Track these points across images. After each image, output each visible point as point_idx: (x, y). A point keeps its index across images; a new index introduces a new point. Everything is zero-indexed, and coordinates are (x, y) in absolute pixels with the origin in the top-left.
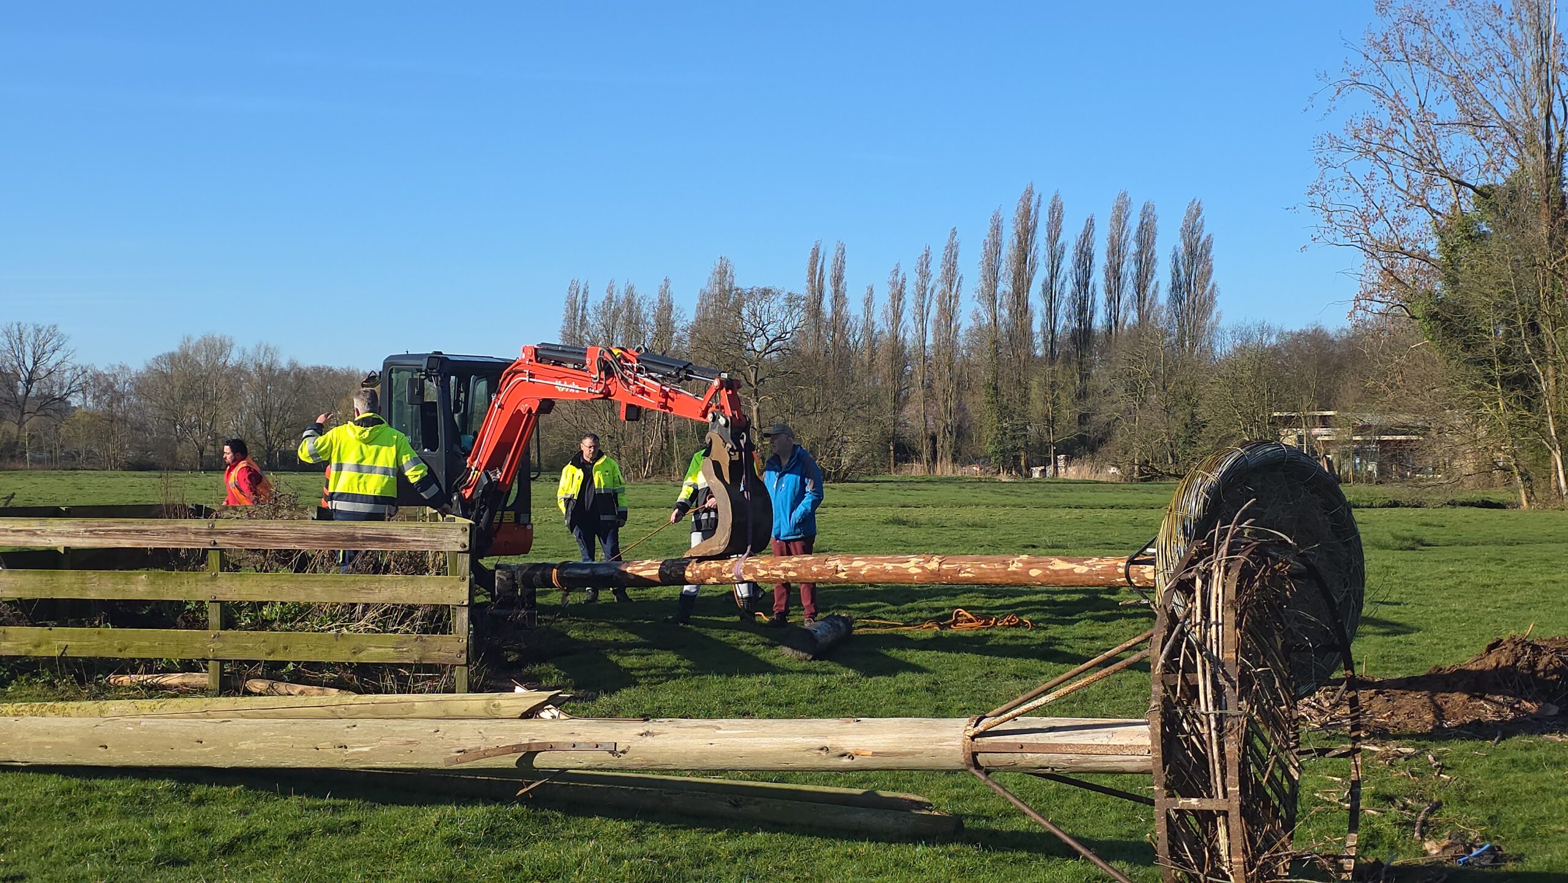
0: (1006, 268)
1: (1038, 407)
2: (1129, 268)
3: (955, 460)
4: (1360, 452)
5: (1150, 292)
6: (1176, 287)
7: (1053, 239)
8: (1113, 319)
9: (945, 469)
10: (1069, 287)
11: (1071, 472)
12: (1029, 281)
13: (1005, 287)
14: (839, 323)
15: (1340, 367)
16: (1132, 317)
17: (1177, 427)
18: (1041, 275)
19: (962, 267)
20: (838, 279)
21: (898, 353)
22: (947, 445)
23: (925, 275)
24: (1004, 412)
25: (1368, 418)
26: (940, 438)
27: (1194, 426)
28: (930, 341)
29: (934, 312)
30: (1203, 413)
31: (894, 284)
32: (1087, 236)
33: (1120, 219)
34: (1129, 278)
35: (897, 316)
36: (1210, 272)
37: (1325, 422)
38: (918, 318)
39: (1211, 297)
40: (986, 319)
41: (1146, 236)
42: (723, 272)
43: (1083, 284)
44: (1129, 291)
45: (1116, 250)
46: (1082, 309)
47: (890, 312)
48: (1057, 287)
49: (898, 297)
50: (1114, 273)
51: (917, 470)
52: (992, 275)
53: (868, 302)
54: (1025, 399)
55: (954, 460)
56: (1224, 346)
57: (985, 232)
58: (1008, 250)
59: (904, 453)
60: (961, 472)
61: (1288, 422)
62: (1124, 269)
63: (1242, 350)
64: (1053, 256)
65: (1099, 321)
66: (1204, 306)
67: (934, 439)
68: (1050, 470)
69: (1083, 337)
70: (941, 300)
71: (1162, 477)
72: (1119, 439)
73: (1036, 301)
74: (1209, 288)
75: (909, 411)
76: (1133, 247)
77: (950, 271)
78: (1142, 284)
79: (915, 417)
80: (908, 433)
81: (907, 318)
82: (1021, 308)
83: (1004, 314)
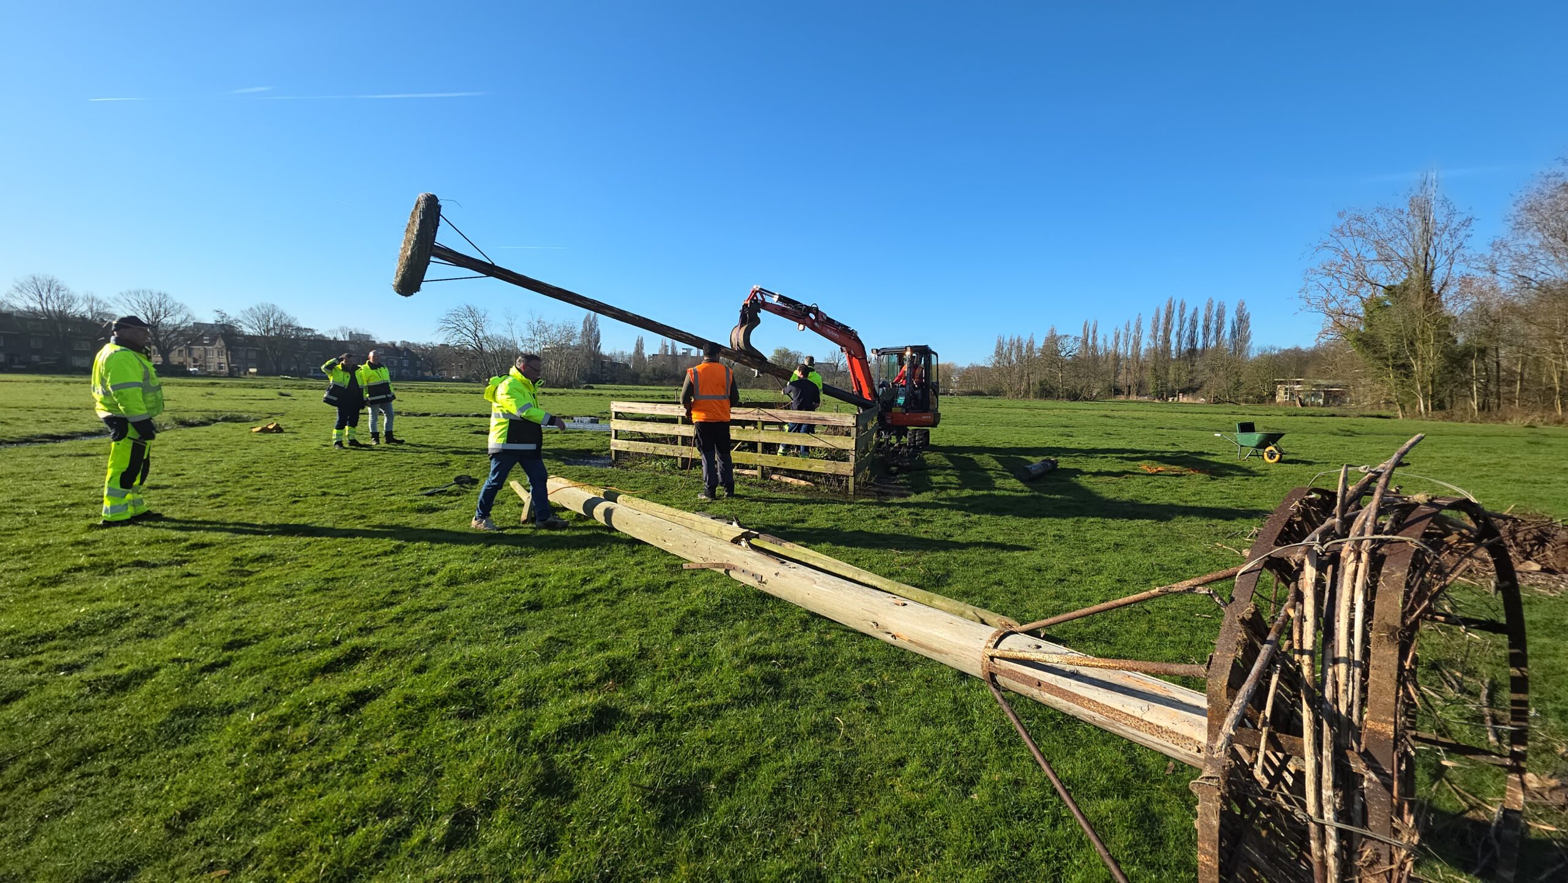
0: (1161, 327)
1: (1171, 377)
2: (1213, 326)
4: (1316, 395)
5: (1222, 334)
6: (1233, 333)
7: (1181, 316)
8: (1205, 345)
9: (1133, 397)
10: (1187, 333)
11: (1184, 399)
12: (1171, 330)
13: (1160, 333)
14: (1094, 347)
15: (1307, 362)
16: (1214, 343)
17: (1230, 384)
18: (1176, 329)
19: (1143, 326)
20: (1094, 332)
21: (1117, 358)
22: (1135, 389)
23: (1128, 330)
24: (1157, 378)
25: (1321, 382)
26: (1132, 387)
27: (1239, 384)
28: (1129, 353)
29: (1131, 342)
30: (1243, 379)
31: (1116, 333)
32: (1195, 314)
33: (1209, 308)
34: (1213, 329)
35: (1117, 344)
36: (1248, 326)
37: (1298, 383)
38: (1125, 345)
39: (1249, 336)
40: (1153, 345)
41: (1220, 315)
42: (1052, 330)
43: (1193, 332)
44: (1213, 334)
45: (1207, 320)
46: (1193, 340)
47: (1114, 343)
48: (1182, 333)
49: (1117, 337)
50: (1207, 328)
51: (1122, 398)
52: (1156, 329)
53: (1105, 339)
54: (1167, 373)
55: (1137, 395)
56: (1254, 354)
57: (1153, 314)
58: (1162, 320)
59: (1118, 391)
60: (1141, 399)
61: (1281, 383)
62: (1211, 326)
63: (1262, 356)
64: (1181, 321)
65: (1199, 346)
66: (1246, 339)
67: (1129, 387)
68: (1176, 399)
69: (1192, 351)
70: (1134, 338)
72: (1205, 388)
73: (1173, 339)
74: (1248, 332)
75: (1120, 377)
76: (1215, 318)
77: (1138, 328)
78: (1218, 331)
79: (1122, 379)
80: (1119, 385)
81: (1121, 345)
82: (1167, 341)
83: (1160, 343)
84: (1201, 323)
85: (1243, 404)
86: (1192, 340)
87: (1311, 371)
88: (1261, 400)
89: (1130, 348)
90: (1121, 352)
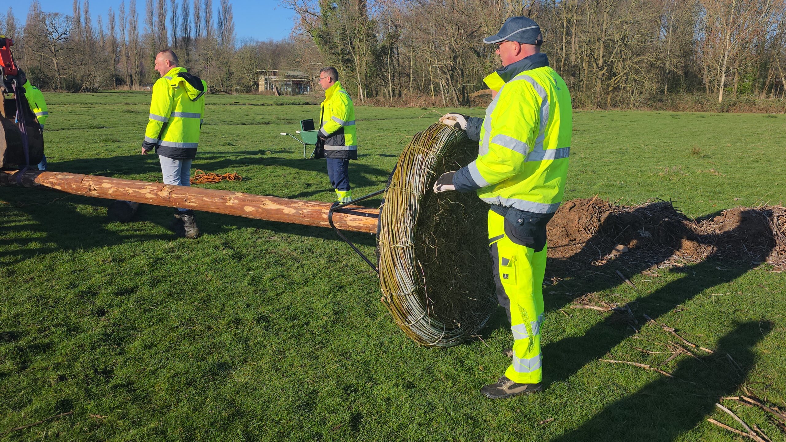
0: (156, 12)
2: (202, 15)
4: (287, 85)
5: (211, 23)
6: (220, 23)
8: (198, 34)
9: (136, 88)
10: (181, 21)
12: (165, 16)
13: (156, 19)
14: (88, 30)
15: (278, 54)
16: (205, 33)
17: (223, 74)
18: (170, 15)
20: (87, 12)
21: (114, 43)
22: (137, 79)
23: (123, 12)
25: (289, 73)
26: (134, 76)
27: (229, 74)
28: (127, 39)
29: (128, 27)
30: (233, 69)
31: (110, 15)
34: (203, 18)
35: (113, 28)
36: (232, 18)
37: (275, 74)
38: (121, 29)
39: (233, 27)
40: (150, 31)
42: (35, 6)
43: (186, 20)
44: (203, 24)
45: (197, 8)
47: (110, 26)
48: (176, 20)
49: (113, 20)
50: (197, 16)
51: (125, 88)
52: (150, 14)
53: (100, 22)
55: (140, 85)
56: (238, 46)
58: (156, 4)
59: (120, 81)
61: (262, 73)
62: (200, 15)
63: (245, 47)
64: (174, 7)
65: (193, 35)
66: (230, 31)
67: (131, 76)
69: (187, 40)
70: (131, 23)
71: (219, 92)
74: (232, 24)
75: (120, 66)
76: (203, 7)
77: (133, 11)
78: (207, 22)
79: (123, 68)
80: (120, 74)
81: (117, 29)
82: (162, 27)
83: (156, 29)
84: (192, 11)
85: (235, 94)
86: (186, 29)
87: (283, 62)
88: (248, 90)
89: (127, 33)
90: (119, 38)
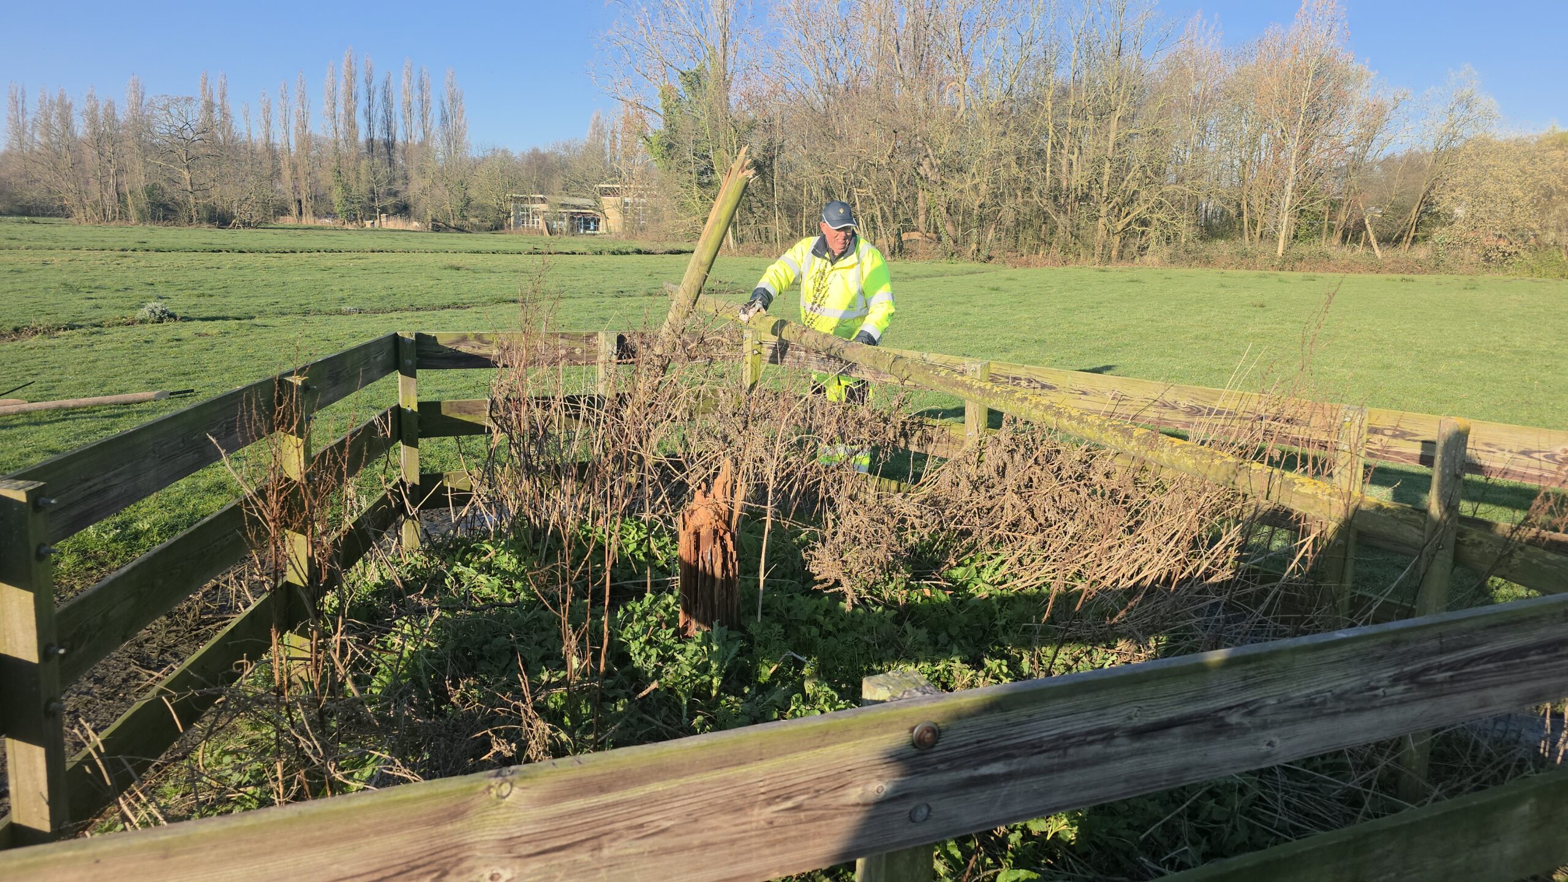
0: (341, 99)
1: (365, 185)
2: (415, 106)
3: (315, 214)
5: (429, 118)
6: (444, 119)
7: (368, 82)
8: (408, 136)
9: (308, 220)
10: (380, 113)
11: (390, 224)
12: (355, 106)
13: (341, 110)
14: (226, 126)
15: (550, 171)
16: (420, 135)
17: (455, 201)
20: (223, 96)
21: (270, 148)
22: (309, 206)
23: (285, 98)
24: (343, 186)
25: (568, 200)
26: (304, 203)
28: (293, 143)
29: (294, 123)
30: (471, 193)
31: (262, 103)
32: (388, 83)
33: (408, 74)
34: (416, 111)
35: (268, 123)
36: (463, 111)
37: (543, 200)
38: (283, 126)
39: (465, 125)
40: (331, 129)
41: (424, 86)
43: (388, 113)
44: (416, 119)
45: (407, 93)
46: (389, 128)
47: (263, 120)
48: (373, 113)
49: (268, 111)
51: (290, 220)
52: (333, 102)
53: (245, 113)
56: (473, 154)
58: (341, 87)
59: (280, 210)
60: (320, 222)
61: (519, 199)
62: (412, 105)
64: (369, 92)
65: (399, 136)
66: (460, 131)
67: (300, 202)
68: (377, 222)
69: (390, 145)
70: (299, 116)
71: (449, 229)
72: (418, 206)
74: (463, 120)
75: (280, 185)
76: (417, 92)
77: (303, 98)
78: (424, 117)
79: (284, 188)
80: (281, 197)
82: (352, 125)
83: (341, 127)
85: (475, 233)
87: (558, 182)
89: (292, 131)
90: (278, 140)
